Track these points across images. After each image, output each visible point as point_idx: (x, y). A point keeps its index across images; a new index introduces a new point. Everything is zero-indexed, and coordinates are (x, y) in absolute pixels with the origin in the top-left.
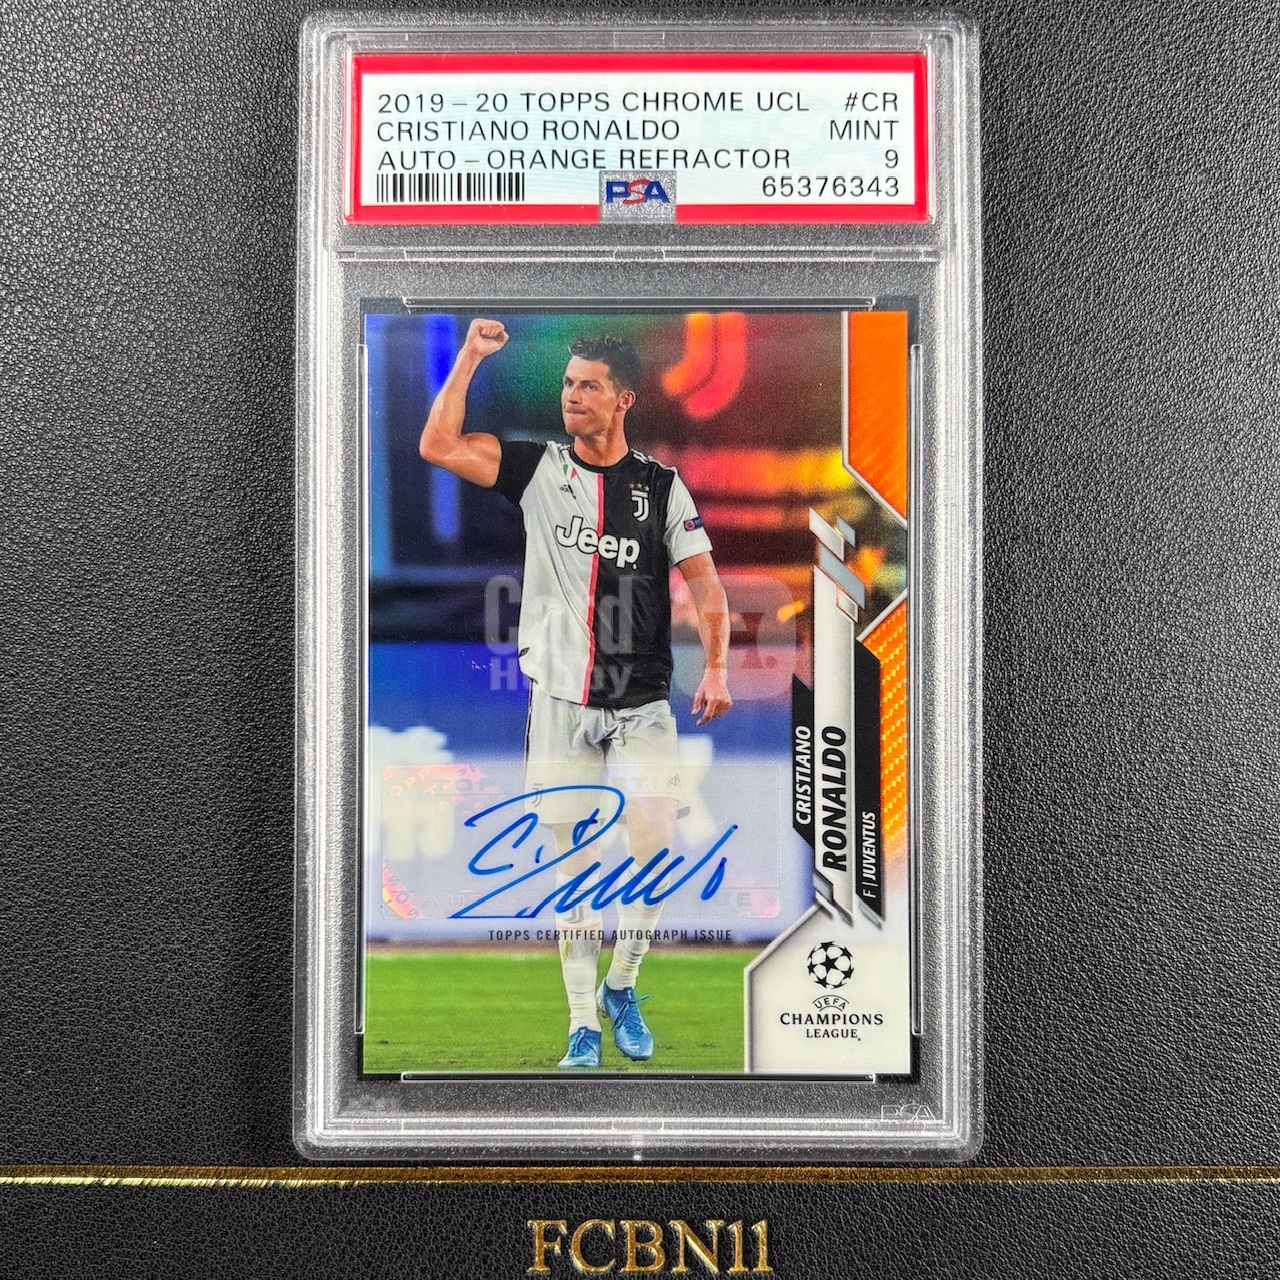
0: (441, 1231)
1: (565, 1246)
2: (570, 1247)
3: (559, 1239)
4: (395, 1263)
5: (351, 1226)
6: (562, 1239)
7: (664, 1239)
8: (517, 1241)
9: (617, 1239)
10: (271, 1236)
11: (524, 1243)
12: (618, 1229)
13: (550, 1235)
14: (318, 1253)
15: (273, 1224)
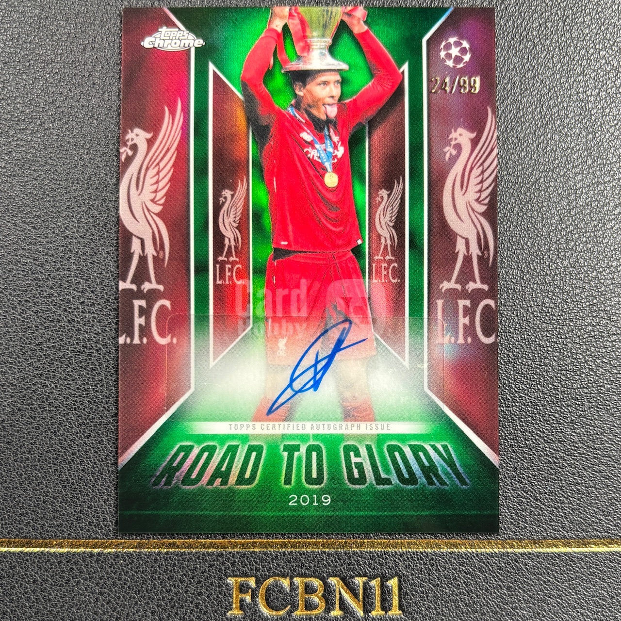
0: (166, 585)
1: (254, 596)
2: (258, 597)
3: (250, 591)
4: (133, 608)
5: (102, 582)
6: (252, 591)
7: (325, 591)
8: (220, 593)
9: (291, 591)
10: (45, 589)
11: (225, 595)
12: (292, 584)
13: (243, 589)
14: (79, 601)
15: (47, 580)
